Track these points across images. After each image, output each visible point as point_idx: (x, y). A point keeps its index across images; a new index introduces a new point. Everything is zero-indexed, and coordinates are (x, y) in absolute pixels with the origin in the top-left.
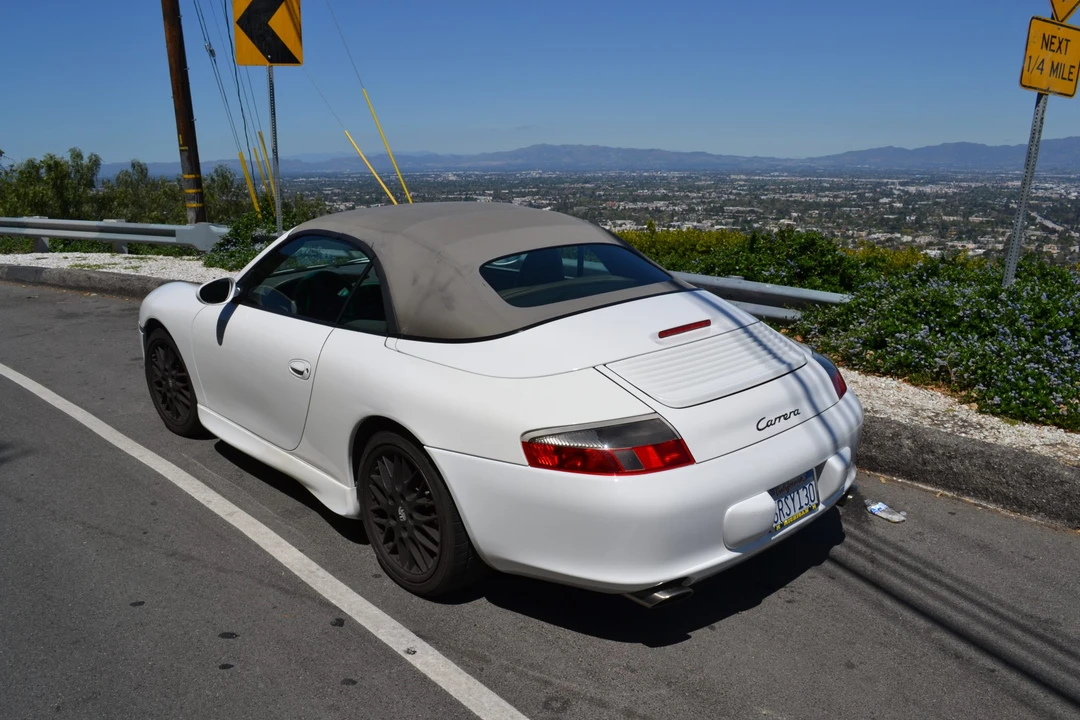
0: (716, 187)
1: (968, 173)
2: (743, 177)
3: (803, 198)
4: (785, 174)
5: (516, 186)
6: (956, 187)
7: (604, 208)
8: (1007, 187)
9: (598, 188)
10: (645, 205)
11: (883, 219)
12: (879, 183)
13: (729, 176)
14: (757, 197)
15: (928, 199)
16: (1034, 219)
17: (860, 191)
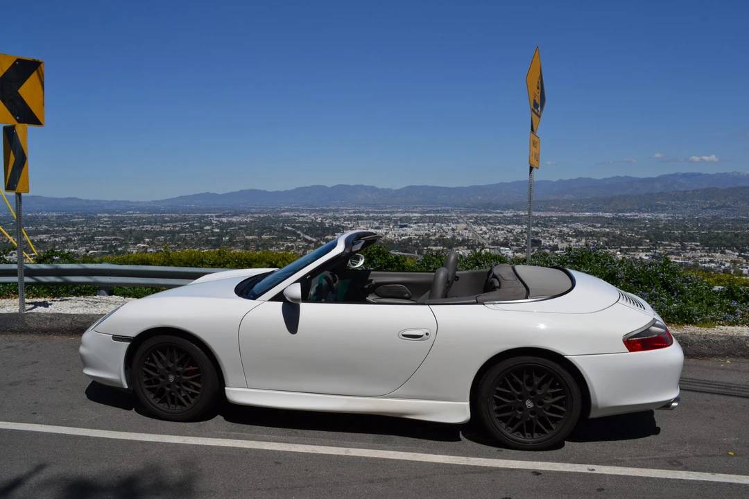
0: (87, 223)
1: (257, 208)
2: (107, 215)
3: (152, 228)
4: (138, 212)
6: (252, 217)
8: (282, 216)
11: (208, 240)
12: (202, 216)
13: (96, 214)
14: (119, 229)
15: (235, 226)
16: (299, 235)
17: (190, 222)
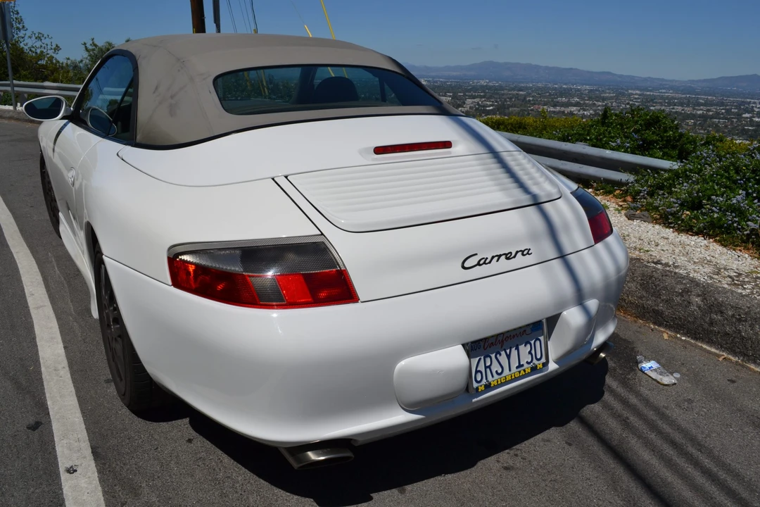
0: (617, 98)
2: (638, 92)
3: (683, 110)
4: (671, 92)
5: (469, 91)
7: (532, 110)
9: (529, 95)
10: (563, 109)
11: (744, 129)
12: (743, 102)
13: (627, 91)
17: (728, 107)
